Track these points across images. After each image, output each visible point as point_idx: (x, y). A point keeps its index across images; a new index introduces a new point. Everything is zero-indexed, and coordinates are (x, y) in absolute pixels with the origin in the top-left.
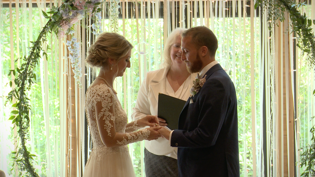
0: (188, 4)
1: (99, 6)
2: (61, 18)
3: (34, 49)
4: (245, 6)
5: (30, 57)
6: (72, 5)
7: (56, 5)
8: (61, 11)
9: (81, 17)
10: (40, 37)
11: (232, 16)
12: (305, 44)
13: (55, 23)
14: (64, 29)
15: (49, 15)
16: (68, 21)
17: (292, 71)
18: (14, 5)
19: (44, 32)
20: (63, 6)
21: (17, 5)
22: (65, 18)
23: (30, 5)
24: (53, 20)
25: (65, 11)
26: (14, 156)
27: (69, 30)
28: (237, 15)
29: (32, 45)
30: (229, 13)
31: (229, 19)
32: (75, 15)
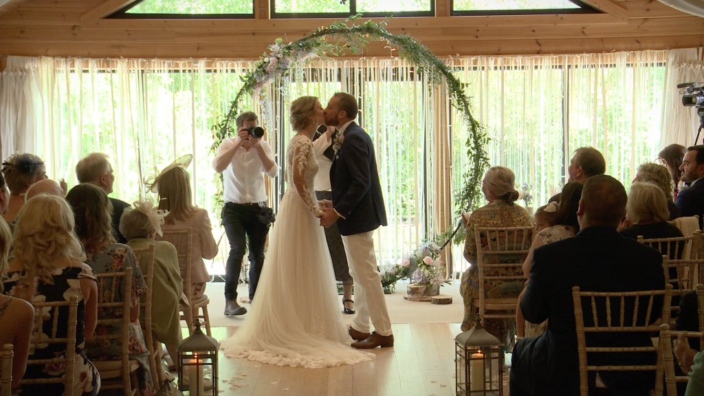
0: (362, 70)
1: (287, 72)
2: (255, 82)
3: (232, 108)
4: (409, 71)
5: (229, 114)
6: (264, 71)
7: (250, 71)
8: (255, 76)
9: (271, 81)
10: (237, 98)
11: (398, 80)
12: (459, 104)
13: (250, 85)
14: (257, 91)
15: (245, 79)
16: (260, 84)
17: (448, 126)
18: (215, 71)
19: (240, 93)
20: (257, 71)
21: (218, 71)
22: (258, 81)
23: (229, 71)
24: (248, 83)
25: (259, 75)
26: (217, 197)
27: (262, 92)
28: (402, 79)
29: (231, 105)
30: (395, 78)
31: (396, 83)
32: (267, 79)
